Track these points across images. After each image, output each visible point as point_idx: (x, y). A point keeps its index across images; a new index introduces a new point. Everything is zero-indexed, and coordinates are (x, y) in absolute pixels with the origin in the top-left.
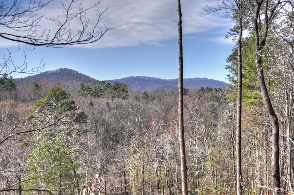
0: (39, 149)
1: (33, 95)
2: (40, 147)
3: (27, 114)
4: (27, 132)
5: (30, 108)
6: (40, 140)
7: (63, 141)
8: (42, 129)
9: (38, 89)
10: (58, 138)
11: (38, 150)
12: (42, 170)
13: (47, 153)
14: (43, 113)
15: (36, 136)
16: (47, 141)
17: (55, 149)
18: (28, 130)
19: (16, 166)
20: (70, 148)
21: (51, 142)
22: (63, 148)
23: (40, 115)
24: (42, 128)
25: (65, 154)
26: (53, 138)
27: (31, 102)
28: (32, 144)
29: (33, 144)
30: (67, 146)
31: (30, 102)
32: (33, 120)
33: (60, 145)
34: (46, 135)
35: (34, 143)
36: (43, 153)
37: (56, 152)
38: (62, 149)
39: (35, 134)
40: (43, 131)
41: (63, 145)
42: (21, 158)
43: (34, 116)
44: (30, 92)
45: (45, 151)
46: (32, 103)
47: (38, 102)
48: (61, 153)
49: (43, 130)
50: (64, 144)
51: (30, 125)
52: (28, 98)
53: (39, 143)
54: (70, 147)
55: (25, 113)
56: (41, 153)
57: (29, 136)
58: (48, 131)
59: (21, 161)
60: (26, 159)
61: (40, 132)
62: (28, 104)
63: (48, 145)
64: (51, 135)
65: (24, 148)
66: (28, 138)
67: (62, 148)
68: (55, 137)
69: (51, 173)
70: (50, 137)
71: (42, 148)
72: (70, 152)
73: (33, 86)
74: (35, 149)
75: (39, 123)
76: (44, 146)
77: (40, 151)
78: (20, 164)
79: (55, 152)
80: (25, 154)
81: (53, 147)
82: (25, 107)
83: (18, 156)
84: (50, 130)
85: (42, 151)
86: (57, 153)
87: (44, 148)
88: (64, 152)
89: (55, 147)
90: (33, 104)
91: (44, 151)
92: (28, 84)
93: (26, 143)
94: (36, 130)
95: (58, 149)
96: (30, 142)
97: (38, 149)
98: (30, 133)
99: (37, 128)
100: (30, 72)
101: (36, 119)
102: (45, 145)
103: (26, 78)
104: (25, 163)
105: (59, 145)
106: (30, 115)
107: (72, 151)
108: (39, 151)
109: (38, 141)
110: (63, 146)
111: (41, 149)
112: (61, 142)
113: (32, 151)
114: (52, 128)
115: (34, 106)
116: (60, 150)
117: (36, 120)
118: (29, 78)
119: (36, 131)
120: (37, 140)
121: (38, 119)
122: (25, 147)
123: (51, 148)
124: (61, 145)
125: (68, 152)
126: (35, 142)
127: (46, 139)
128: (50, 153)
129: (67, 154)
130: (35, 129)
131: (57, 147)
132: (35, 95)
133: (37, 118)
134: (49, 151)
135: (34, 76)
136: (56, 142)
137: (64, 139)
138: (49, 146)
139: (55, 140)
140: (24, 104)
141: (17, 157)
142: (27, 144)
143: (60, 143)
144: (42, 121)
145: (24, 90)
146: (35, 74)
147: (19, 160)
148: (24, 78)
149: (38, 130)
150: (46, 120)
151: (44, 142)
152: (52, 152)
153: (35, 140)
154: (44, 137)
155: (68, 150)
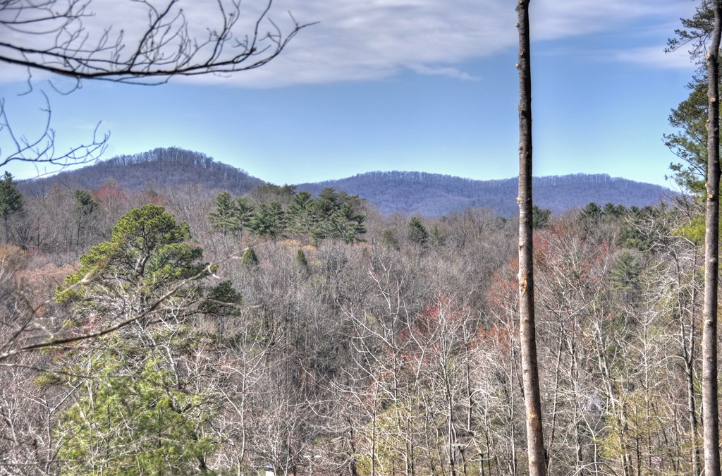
0: (95, 396)
1: (75, 231)
2: (97, 389)
3: (59, 289)
4: (57, 343)
5: (68, 269)
6: (96, 368)
7: (166, 371)
8: (102, 334)
9: (91, 211)
10: (151, 363)
11: (91, 399)
12: (103, 461)
13: (116, 408)
14: (106, 285)
15: (86, 356)
16: (118, 372)
17: (142, 396)
18: (61, 338)
19: (25, 449)
20: (187, 393)
21: (131, 373)
22: (168, 391)
23: (98, 293)
24: (104, 330)
25: (173, 409)
26: (137, 360)
27: (71, 251)
28: (71, 379)
29: (75, 379)
30: (181, 387)
31: (65, 251)
32: (76, 308)
33: (159, 385)
34: (114, 353)
35: (80, 377)
36: (104, 408)
37: (146, 403)
38: (164, 395)
39: (81, 348)
40: (105, 340)
41: (167, 384)
42: (39, 424)
43: (78, 294)
44: (67, 222)
45: (113, 400)
46: (72, 254)
47: (90, 251)
48: (162, 409)
49: (106, 336)
50: (169, 379)
51: (66, 323)
52: (61, 238)
53: (94, 376)
54: (188, 388)
55: (50, 286)
56: (99, 407)
57: (65, 355)
58: (121, 342)
59: (39, 432)
60: (54, 426)
61: (97, 345)
62: (60, 257)
63: (120, 384)
64: (132, 353)
65: (47, 392)
66: (60, 363)
67: (162, 392)
68: (143, 358)
69: (132, 470)
70: (126, 358)
71: (102, 392)
72: (189, 406)
73: (75, 202)
74: (81, 395)
75: (92, 316)
76: (109, 385)
77: (98, 403)
78: (35, 441)
79: (141, 405)
80: (52, 410)
81: (135, 388)
82: (52, 265)
83: (30, 417)
84: (128, 339)
85: (104, 401)
86: (148, 407)
87: (108, 394)
88: (171, 405)
89: (142, 390)
90: (77, 256)
91: (110, 401)
92: (60, 198)
93: (54, 378)
94: (83, 338)
95: (151, 395)
96: (66, 373)
97: (91, 394)
98: (66, 345)
99: (86, 331)
100: (63, 161)
101: (86, 303)
102: (112, 383)
103: (54, 177)
104: (52, 438)
105: (155, 384)
106: (67, 290)
107: (194, 400)
108: (94, 400)
109: (92, 370)
110: (167, 386)
111: (101, 395)
112: (160, 373)
113: (74, 402)
114: (134, 330)
115: (80, 264)
116: (158, 400)
117: (85, 306)
118: (63, 178)
119: (84, 341)
120: (88, 369)
121: (90, 304)
122: (51, 390)
123: (129, 391)
124: (161, 382)
125: (183, 406)
126: (83, 375)
127: (117, 365)
128: (125, 407)
129: (180, 412)
130: (82, 335)
131: (146, 389)
132: (81, 229)
133: (89, 300)
134: (124, 403)
135: (77, 172)
136: (146, 375)
137: (169, 366)
138: (125, 386)
139: (143, 369)
140: (50, 257)
141: (26, 420)
142: (59, 379)
143: (159, 377)
144: (104, 311)
145: (48, 216)
146: (81, 166)
147: (31, 431)
148: (49, 179)
149: (89, 337)
150: (116, 305)
151: (109, 375)
152: (134, 405)
153: (82, 369)
154: (108, 357)
155: (183, 398)
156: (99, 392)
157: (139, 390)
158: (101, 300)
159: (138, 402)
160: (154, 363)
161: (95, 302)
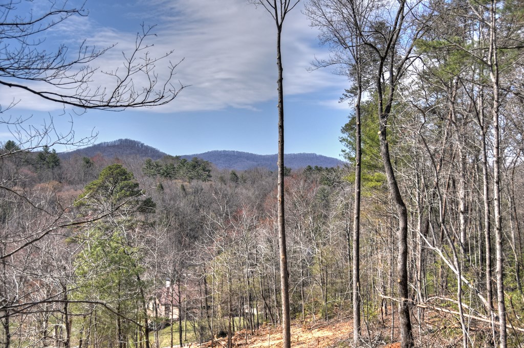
0: (91, 247)
1: (83, 175)
2: (92, 244)
3: (75, 200)
4: (74, 224)
5: (79, 192)
6: (91, 235)
7: (122, 237)
8: (94, 220)
9: (90, 166)
10: (116, 233)
11: (89, 249)
12: (95, 276)
13: (100, 253)
14: (96, 199)
15: (87, 230)
16: (101, 237)
17: (112, 248)
18: (76, 222)
19: (60, 270)
20: (132, 247)
21: (106, 238)
22: (123, 246)
23: (92, 202)
25: (126, 254)
26: (110, 232)
29: (82, 240)
30: (129, 244)
31: (78, 184)
32: (83, 209)
33: (119, 243)
34: (99, 229)
35: (84, 239)
36: (95, 252)
37: (113, 251)
38: (121, 248)
39: (85, 227)
40: (95, 223)
42: (67, 259)
43: (83, 203)
46: (81, 185)
47: (89, 184)
48: (121, 253)
49: (96, 221)
50: (124, 240)
51: (78, 216)
52: (76, 178)
53: (91, 239)
54: (132, 244)
55: (71, 199)
56: (93, 252)
57: (78, 229)
58: (102, 224)
59: (67, 263)
60: (73, 260)
61: (92, 225)
62: (76, 187)
63: (102, 242)
64: (107, 229)
65: (70, 246)
66: (76, 233)
67: (121, 246)
68: (112, 231)
69: (107, 280)
70: (105, 231)
71: (94, 246)
72: (133, 252)
73: (83, 162)
74: (85, 247)
75: (90, 213)
76: (97, 243)
77: (92, 250)
78: (65, 267)
80: (72, 253)
81: (109, 244)
82: (72, 190)
83: (63, 256)
84: (106, 223)
85: (95, 250)
86: (114, 253)
87: (97, 246)
88: (124, 252)
89: (112, 245)
90: (84, 186)
91: (98, 250)
92: (77, 160)
93: (73, 239)
95: (116, 247)
96: (78, 238)
97: (89, 247)
98: (78, 225)
99: (87, 219)
100: (78, 144)
101: (87, 207)
102: (99, 242)
103: (74, 151)
104: (72, 266)
105: (117, 243)
106: (79, 201)
107: (135, 250)
108: (91, 249)
109: (90, 236)
110: (122, 244)
112: (120, 238)
113: (82, 250)
114: (108, 219)
115: (84, 190)
116: (119, 250)
118: (78, 152)
119: (86, 223)
120: (88, 236)
121: (89, 207)
122: (72, 245)
123: (106, 246)
124: (120, 242)
125: (130, 252)
126: (86, 238)
127: (101, 234)
128: (104, 253)
129: (128, 255)
130: (85, 221)
131: (114, 245)
132: (85, 174)
133: (89, 205)
134: (104, 251)
135: (84, 149)
136: (114, 239)
137: (123, 235)
138: (104, 243)
139: (112, 236)
140: (71, 186)
141: (61, 258)
142: (75, 240)
143: (119, 240)
144: (95, 210)
145: (71, 168)
146: (86, 147)
147: (63, 262)
148: (72, 152)
149: (88, 221)
150: (100, 208)
151: (97, 239)
152: (108, 252)
153: (86, 236)
154: (97, 231)
155: (130, 249)
156: (93, 246)
157: (110, 245)
158: (94, 205)
159: (110, 251)
160: (117, 233)
161: (91, 206)
